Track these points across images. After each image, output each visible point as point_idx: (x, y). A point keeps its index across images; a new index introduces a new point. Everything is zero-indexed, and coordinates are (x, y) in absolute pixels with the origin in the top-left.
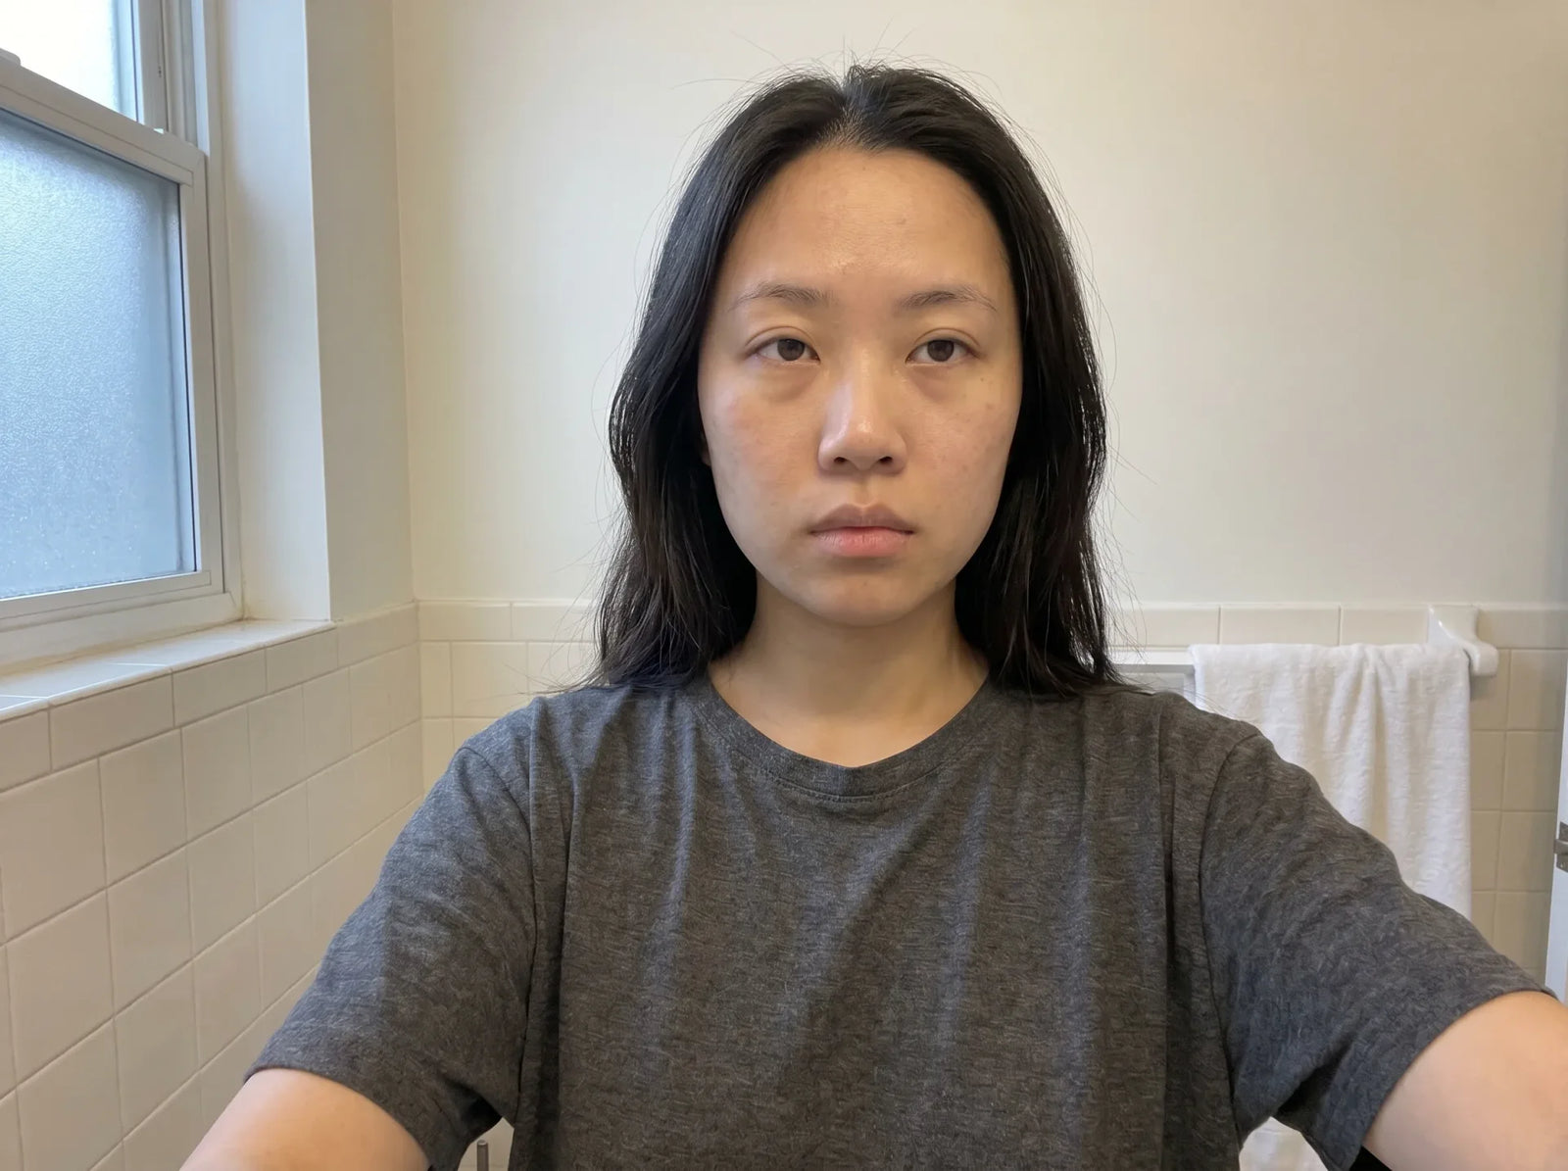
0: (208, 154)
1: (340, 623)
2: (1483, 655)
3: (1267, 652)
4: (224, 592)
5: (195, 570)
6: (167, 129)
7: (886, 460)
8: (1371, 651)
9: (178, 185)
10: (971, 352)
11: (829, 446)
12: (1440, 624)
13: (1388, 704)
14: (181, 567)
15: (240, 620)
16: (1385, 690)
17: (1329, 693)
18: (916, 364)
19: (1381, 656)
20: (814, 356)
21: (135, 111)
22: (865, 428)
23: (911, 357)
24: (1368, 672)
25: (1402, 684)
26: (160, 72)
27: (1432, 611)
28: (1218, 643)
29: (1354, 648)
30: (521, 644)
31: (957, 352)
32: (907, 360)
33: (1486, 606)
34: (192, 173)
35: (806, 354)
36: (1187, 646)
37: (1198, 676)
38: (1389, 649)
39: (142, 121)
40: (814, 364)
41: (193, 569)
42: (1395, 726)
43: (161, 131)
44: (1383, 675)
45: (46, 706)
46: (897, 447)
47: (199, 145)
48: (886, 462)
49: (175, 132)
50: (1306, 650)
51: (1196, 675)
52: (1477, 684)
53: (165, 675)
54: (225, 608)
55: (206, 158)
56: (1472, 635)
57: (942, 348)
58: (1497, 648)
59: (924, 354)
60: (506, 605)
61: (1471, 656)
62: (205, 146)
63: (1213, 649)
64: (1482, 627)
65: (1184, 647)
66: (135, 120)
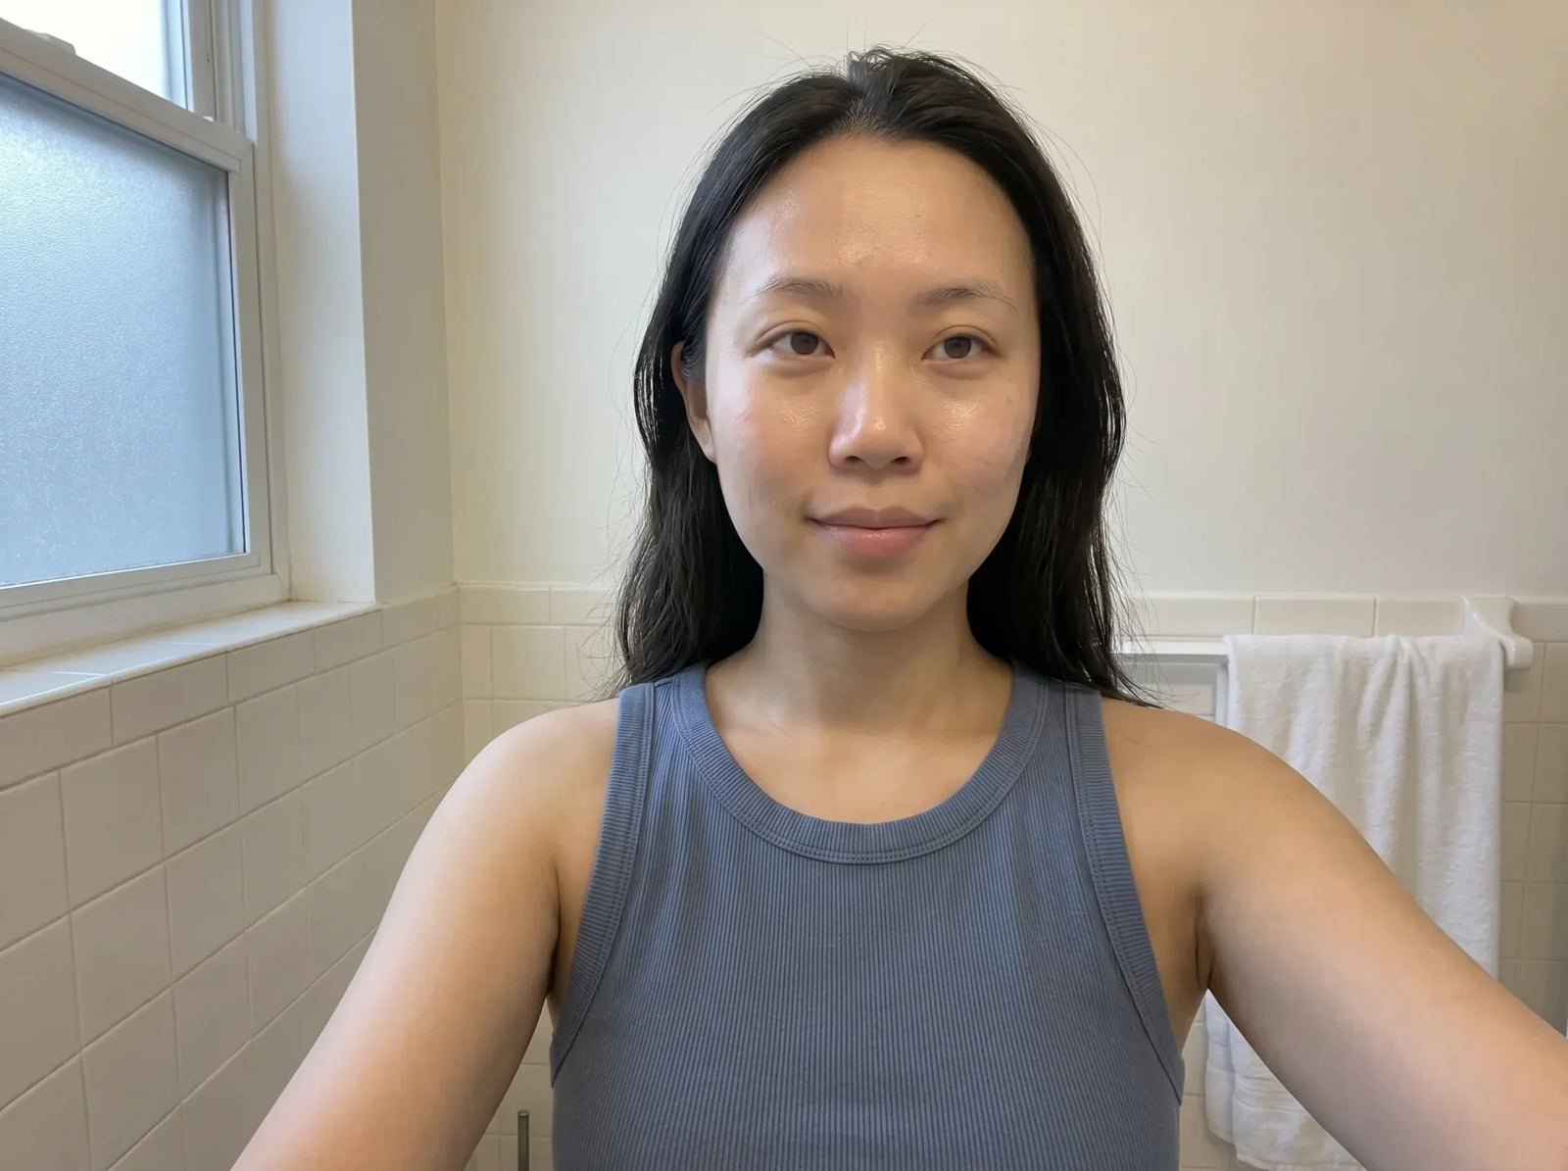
0: (256, 144)
1: (386, 606)
2: (1517, 646)
3: (1303, 641)
4: (272, 573)
5: (245, 551)
6: (215, 118)
7: (902, 460)
8: (1406, 644)
9: (227, 173)
10: (989, 349)
11: (841, 444)
12: (1475, 616)
13: (1422, 694)
14: (231, 547)
15: (290, 600)
16: (1420, 682)
17: (1364, 682)
18: (931, 362)
19: (1415, 647)
20: (829, 352)
21: (184, 99)
22: (879, 426)
23: (928, 354)
24: (1403, 661)
25: (1436, 676)
26: (208, 60)
27: (1467, 603)
28: (1253, 633)
29: (1390, 639)
30: (559, 627)
31: (975, 349)
32: (923, 358)
33: (1522, 599)
34: (240, 160)
35: (820, 348)
36: (1222, 637)
37: (1232, 667)
38: (1424, 641)
39: (191, 109)
40: (829, 358)
41: (242, 550)
42: (1428, 716)
43: (210, 119)
44: (1418, 669)
45: (109, 683)
46: (912, 447)
47: (247, 134)
48: (902, 463)
49: (224, 120)
50: (1340, 641)
51: (1229, 665)
52: (1512, 677)
53: (220, 654)
54: (272, 589)
55: (253, 146)
56: (1508, 629)
57: (959, 344)
58: (1534, 641)
59: (940, 351)
60: (546, 589)
61: (1507, 650)
62: (253, 133)
63: (1246, 640)
64: (1518, 619)
65: (1217, 638)
66: (184, 107)
